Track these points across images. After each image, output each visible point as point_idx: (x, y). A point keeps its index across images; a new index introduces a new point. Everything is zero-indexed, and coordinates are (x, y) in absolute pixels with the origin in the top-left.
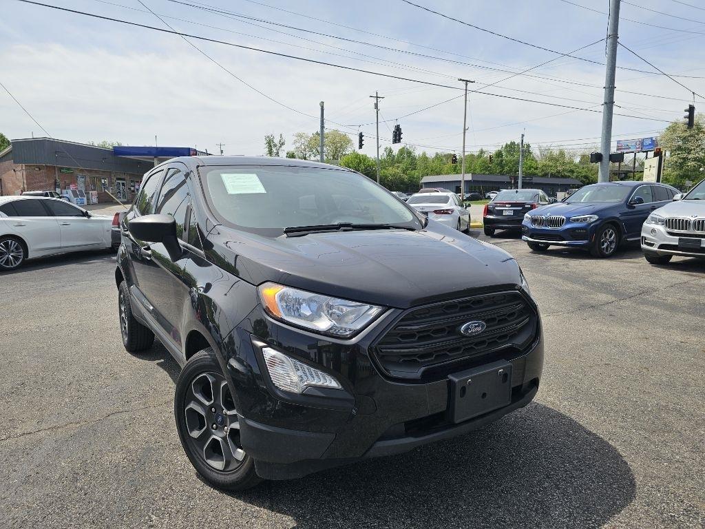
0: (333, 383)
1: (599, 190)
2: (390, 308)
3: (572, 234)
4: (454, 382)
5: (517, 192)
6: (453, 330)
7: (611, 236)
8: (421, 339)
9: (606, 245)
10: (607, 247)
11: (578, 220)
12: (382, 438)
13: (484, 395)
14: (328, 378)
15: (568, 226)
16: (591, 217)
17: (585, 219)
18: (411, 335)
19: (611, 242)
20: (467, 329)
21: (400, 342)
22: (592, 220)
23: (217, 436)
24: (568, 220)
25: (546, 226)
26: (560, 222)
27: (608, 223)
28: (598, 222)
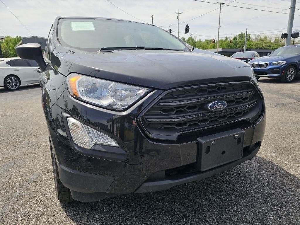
0: (113, 143)
1: (287, 49)
2: (154, 89)
3: (272, 71)
4: (201, 144)
5: (244, 53)
7: (292, 72)
8: (178, 112)
9: (289, 76)
10: (290, 77)
11: (275, 64)
12: (148, 180)
13: (224, 152)
14: (110, 139)
15: (270, 67)
16: (282, 62)
17: (279, 63)
19: (292, 75)
20: (212, 107)
21: (162, 115)
22: (283, 64)
24: (270, 64)
25: (259, 67)
26: (266, 65)
27: (291, 65)
28: (286, 65)
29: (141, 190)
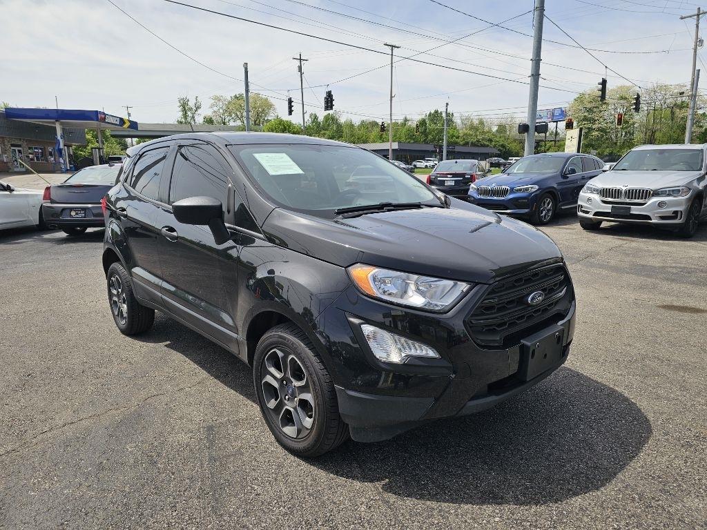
0: (431, 353)
1: (536, 161)
2: (477, 284)
3: (515, 203)
4: (528, 347)
5: (456, 162)
6: (522, 300)
7: (548, 205)
8: (500, 310)
9: (544, 212)
10: (545, 215)
11: (520, 190)
12: (472, 399)
13: (546, 355)
14: (424, 347)
15: (511, 196)
16: (532, 188)
17: (527, 189)
18: (491, 308)
19: (548, 210)
20: (533, 299)
21: (484, 314)
22: (533, 190)
23: (289, 406)
24: (512, 190)
25: (491, 196)
26: (505, 192)
27: (546, 192)
28: (538, 192)
29: (464, 412)
